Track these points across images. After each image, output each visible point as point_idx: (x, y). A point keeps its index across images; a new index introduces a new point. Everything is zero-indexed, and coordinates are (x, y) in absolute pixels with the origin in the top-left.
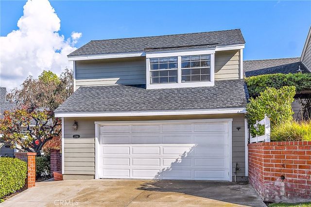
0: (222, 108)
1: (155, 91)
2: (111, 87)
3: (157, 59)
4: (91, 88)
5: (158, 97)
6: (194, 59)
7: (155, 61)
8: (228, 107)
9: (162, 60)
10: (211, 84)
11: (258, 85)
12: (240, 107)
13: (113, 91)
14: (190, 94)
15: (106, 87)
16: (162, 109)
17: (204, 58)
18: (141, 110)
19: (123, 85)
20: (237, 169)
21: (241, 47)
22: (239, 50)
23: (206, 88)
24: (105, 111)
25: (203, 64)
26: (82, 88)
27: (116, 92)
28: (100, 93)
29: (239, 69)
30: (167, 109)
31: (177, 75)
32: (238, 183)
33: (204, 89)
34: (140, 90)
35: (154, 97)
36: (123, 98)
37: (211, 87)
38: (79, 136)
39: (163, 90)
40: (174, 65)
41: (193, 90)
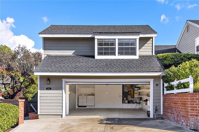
0: (149, 72)
1: (101, 60)
2: (70, 56)
3: (102, 39)
4: (56, 57)
5: (105, 64)
6: (126, 41)
7: (101, 41)
8: (152, 72)
9: (105, 41)
10: (137, 57)
11: (165, 59)
12: (159, 72)
13: (72, 59)
14: (125, 63)
15: (67, 56)
16: (110, 72)
17: (132, 41)
18: (96, 72)
19: (77, 55)
20: (156, 110)
21: (154, 36)
22: (152, 38)
23: (134, 59)
24: (72, 72)
25: (132, 44)
26: (48, 56)
27: (74, 60)
28: (63, 60)
29: (152, 49)
30: (114, 72)
31: (115, 50)
32: (158, 118)
33: (133, 60)
34: (91, 59)
35: (102, 64)
36: (81, 64)
37: (137, 59)
38: (51, 89)
39: (107, 60)
40: (113, 44)
41: (126, 61)
